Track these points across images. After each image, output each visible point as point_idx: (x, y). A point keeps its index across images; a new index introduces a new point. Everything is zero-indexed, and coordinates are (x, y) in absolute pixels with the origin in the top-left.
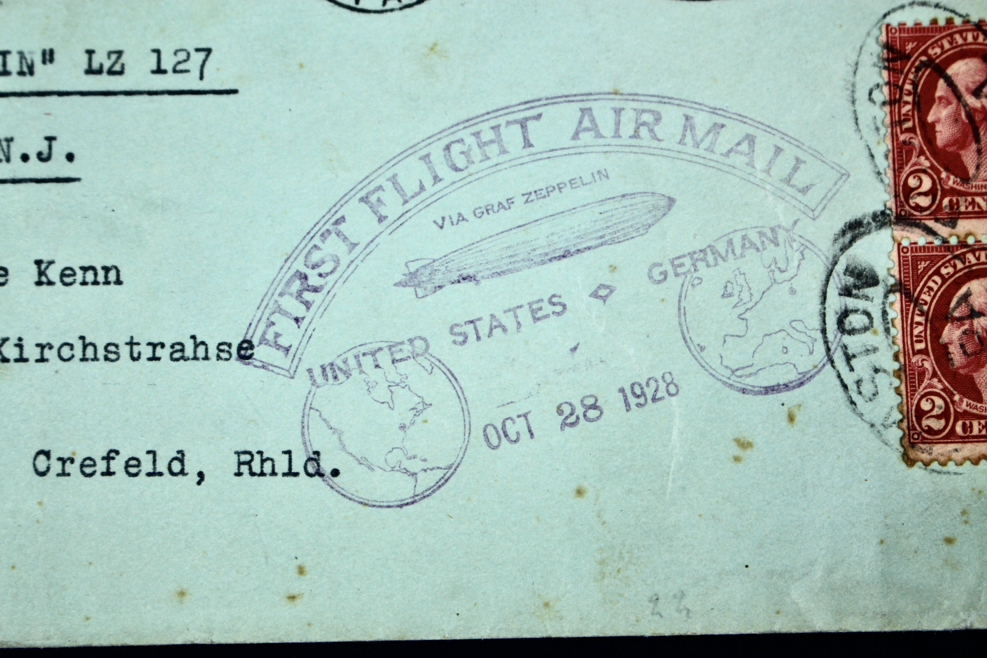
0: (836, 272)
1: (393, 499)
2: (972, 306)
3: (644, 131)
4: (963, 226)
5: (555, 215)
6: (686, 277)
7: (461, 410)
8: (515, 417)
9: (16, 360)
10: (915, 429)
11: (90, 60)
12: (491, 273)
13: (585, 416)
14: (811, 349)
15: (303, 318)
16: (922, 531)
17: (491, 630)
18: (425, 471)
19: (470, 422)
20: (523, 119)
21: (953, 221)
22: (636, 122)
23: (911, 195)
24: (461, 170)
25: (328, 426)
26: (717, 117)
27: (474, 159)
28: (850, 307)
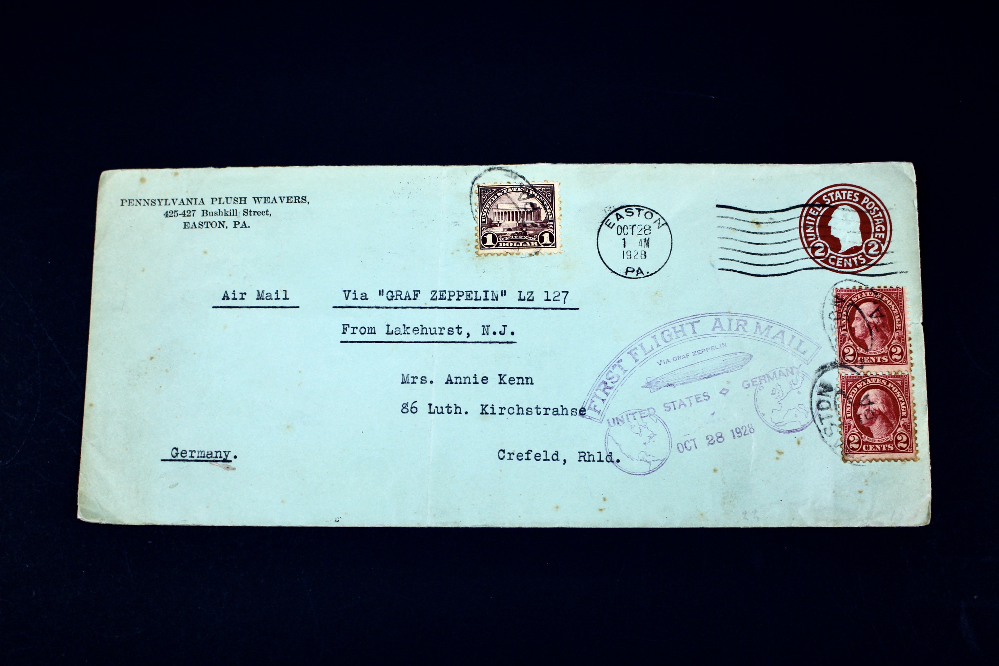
0: (816, 386)
1: (642, 472)
2: (869, 400)
3: (740, 328)
4: (866, 368)
5: (705, 361)
6: (757, 386)
7: (668, 438)
8: (689, 440)
9: (491, 414)
10: (847, 448)
11: (520, 295)
12: (680, 383)
13: (717, 440)
14: (807, 416)
15: (605, 399)
16: (850, 488)
17: (680, 524)
18: (654, 461)
19: (672, 442)
20: (693, 322)
21: (862, 366)
22: (737, 325)
23: (846, 356)
24: (668, 342)
25: (616, 442)
26: (769, 323)
27: (673, 338)
28: (822, 399)
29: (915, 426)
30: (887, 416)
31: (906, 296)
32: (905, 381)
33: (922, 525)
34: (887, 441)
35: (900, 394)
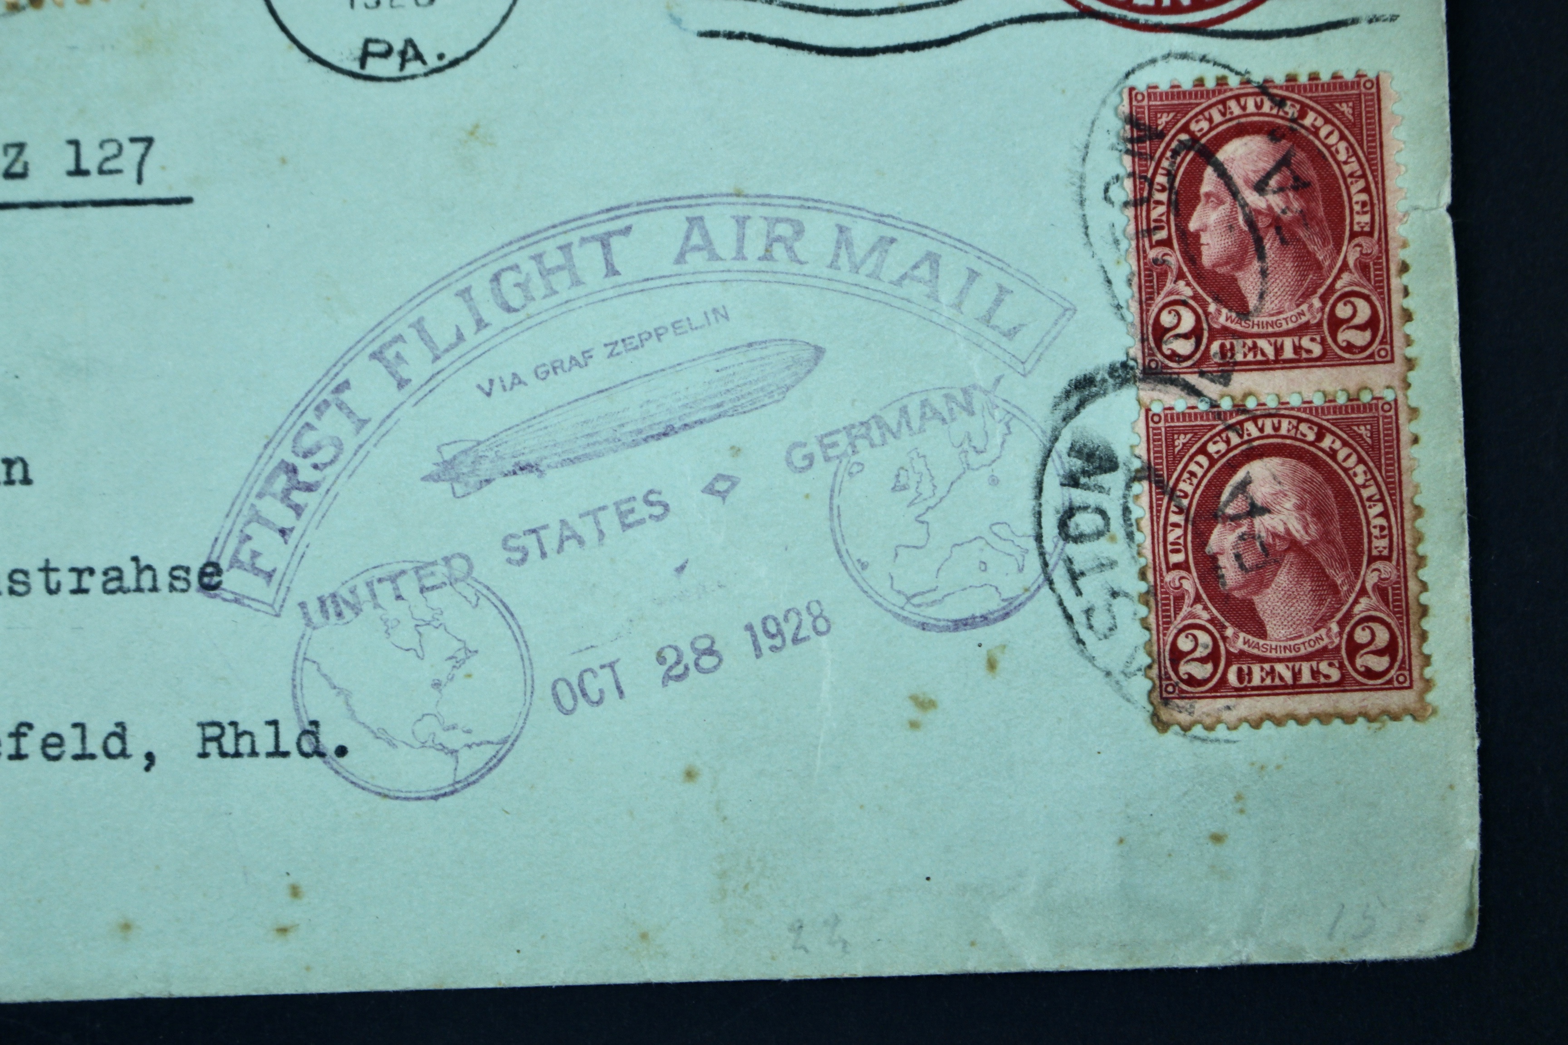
0: (1057, 452)
1: (424, 788)
2: (1252, 498)
3: (779, 250)
4: (1241, 381)
5: (651, 374)
6: (840, 462)
7: (519, 658)
8: (596, 667)
10: (1169, 678)
12: (560, 459)
13: (697, 665)
14: (1021, 564)
15: (292, 530)
16: (1179, 825)
17: (565, 973)
18: (470, 746)
19: (532, 676)
20: (605, 234)
21: (1226, 374)
22: (768, 237)
23: (1165, 338)
24: (516, 310)
25: (330, 683)
26: (885, 227)
27: (535, 294)
28: (1078, 501)
29: (1421, 592)
30: (1317, 555)
31: (1391, 107)
32: (1384, 424)
33: (1445, 953)
34: (1317, 646)
35: (1365, 473)
